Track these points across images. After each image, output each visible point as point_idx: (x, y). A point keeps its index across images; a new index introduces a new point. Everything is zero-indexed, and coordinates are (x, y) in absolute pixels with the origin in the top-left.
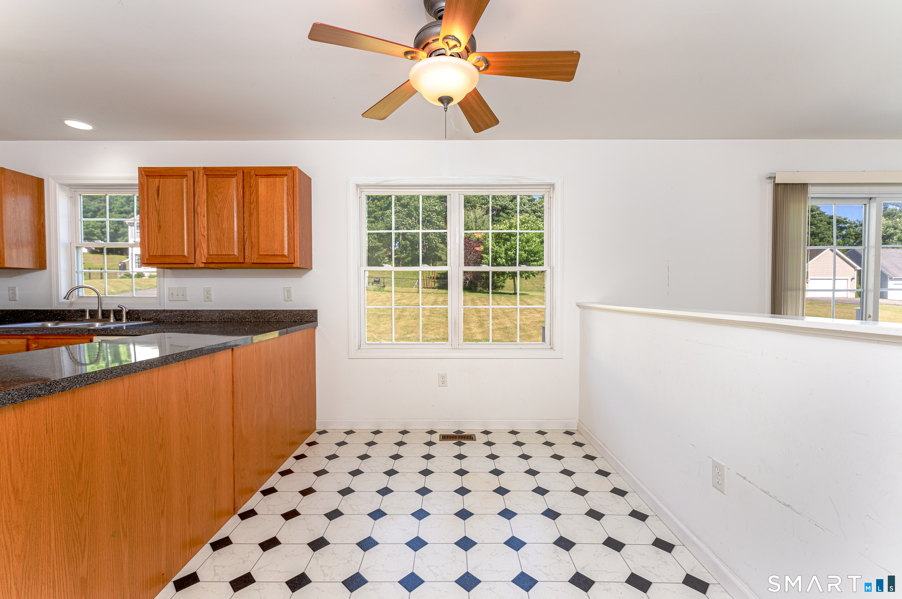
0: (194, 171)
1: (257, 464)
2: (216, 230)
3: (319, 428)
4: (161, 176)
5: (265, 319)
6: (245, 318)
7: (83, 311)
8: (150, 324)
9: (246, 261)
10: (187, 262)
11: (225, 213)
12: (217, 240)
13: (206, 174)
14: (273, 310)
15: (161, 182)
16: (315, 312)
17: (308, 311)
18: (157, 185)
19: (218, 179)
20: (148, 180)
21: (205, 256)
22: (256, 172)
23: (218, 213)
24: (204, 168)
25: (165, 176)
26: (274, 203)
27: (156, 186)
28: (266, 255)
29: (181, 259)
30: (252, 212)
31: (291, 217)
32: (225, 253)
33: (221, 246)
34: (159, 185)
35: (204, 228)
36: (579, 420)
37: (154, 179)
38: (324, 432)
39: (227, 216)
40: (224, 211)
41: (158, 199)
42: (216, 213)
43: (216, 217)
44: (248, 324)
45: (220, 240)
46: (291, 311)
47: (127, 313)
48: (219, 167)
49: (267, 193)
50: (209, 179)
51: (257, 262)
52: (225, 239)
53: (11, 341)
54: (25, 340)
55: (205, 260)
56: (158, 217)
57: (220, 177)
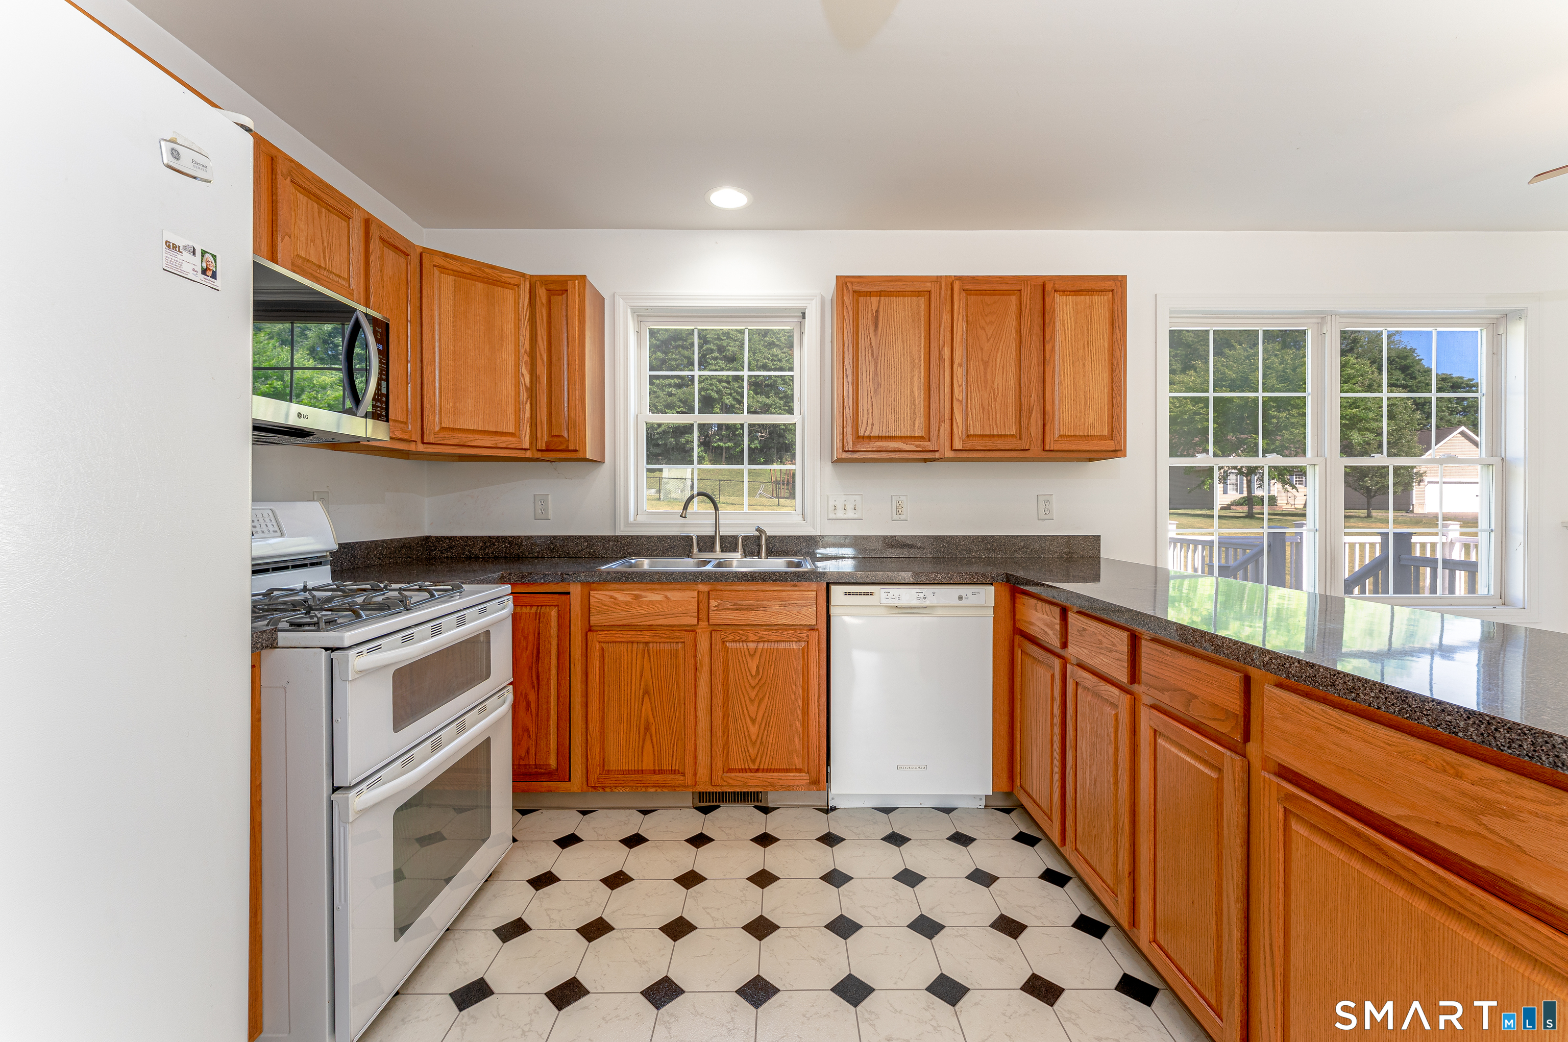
0: (941, 282)
2: (981, 390)
4: (882, 292)
9: (1034, 447)
10: (924, 449)
11: (998, 360)
12: (983, 409)
13: (965, 288)
15: (882, 302)
16: (1097, 539)
17: (1086, 537)
18: (875, 308)
19: (986, 297)
20: (857, 301)
21: (957, 438)
22: (1056, 285)
23: (986, 359)
24: (961, 278)
25: (889, 293)
26: (1088, 342)
27: (872, 310)
28: (1071, 436)
29: (915, 443)
30: (1047, 357)
31: (1120, 366)
32: (998, 432)
33: (989, 419)
34: (878, 308)
35: (960, 386)
37: (869, 298)
39: (1002, 364)
40: (996, 356)
41: (876, 335)
42: (983, 360)
43: (982, 367)
45: (988, 409)
46: (1054, 539)
48: (983, 277)
49: (1076, 323)
50: (970, 297)
51: (1056, 448)
52: (998, 407)
53: (669, 594)
54: (695, 594)
55: (958, 445)
56: (876, 367)
57: (990, 295)
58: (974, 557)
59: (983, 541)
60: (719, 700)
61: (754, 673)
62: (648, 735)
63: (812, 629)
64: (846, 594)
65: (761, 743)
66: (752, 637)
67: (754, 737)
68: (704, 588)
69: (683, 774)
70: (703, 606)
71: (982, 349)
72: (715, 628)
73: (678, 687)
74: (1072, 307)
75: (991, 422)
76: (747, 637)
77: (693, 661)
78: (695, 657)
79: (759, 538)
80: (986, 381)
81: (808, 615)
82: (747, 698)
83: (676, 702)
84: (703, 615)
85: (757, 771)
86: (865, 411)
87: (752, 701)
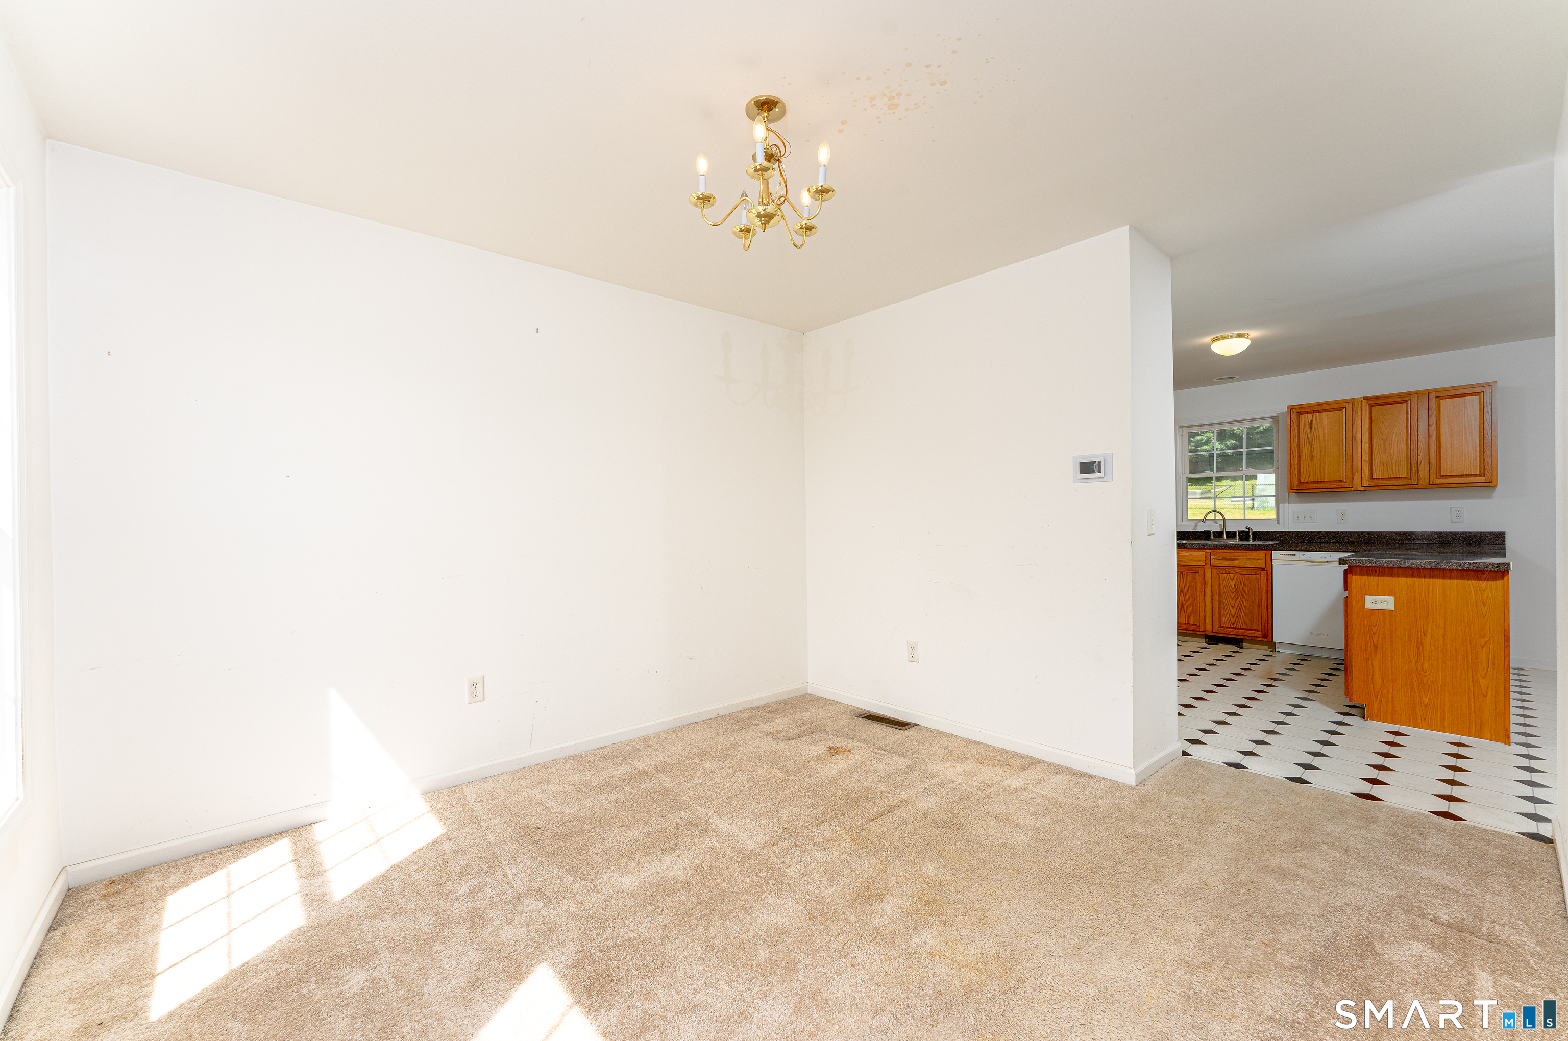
0: (1352, 401)
4: (1314, 411)
9: (1421, 482)
11: (1394, 438)
13: (1369, 403)
15: (1314, 416)
16: (1500, 533)
17: (1486, 532)
18: (1310, 419)
19: (1383, 406)
20: (1299, 417)
21: (1366, 480)
22: (1437, 395)
25: (1318, 411)
26: (1462, 424)
28: (1450, 474)
29: (1338, 484)
30: (1431, 434)
31: (1489, 434)
32: (1394, 476)
33: (1387, 469)
34: (1312, 419)
35: (1366, 453)
37: (1307, 414)
40: (1392, 436)
41: (1311, 433)
42: (1382, 439)
45: (1387, 464)
46: (1463, 533)
49: (1451, 413)
50: (1371, 407)
51: (1439, 483)
52: (1394, 463)
53: (1192, 553)
54: (1204, 553)
55: (1366, 483)
56: (1311, 448)
57: (1387, 404)
60: (1216, 597)
61: (1233, 587)
62: (1182, 609)
63: (1263, 569)
64: (1280, 554)
65: (1237, 617)
66: (1232, 572)
67: (1233, 614)
68: (1209, 551)
69: (1199, 626)
70: (1208, 558)
71: (1382, 434)
72: (1213, 567)
73: (1196, 590)
75: (1389, 471)
76: (1229, 571)
77: (1203, 580)
78: (1204, 579)
79: (1249, 532)
80: (1385, 449)
81: (1261, 564)
82: (1229, 597)
83: (1195, 596)
84: (1208, 562)
85: (1235, 628)
86: (1305, 469)
87: (1232, 599)
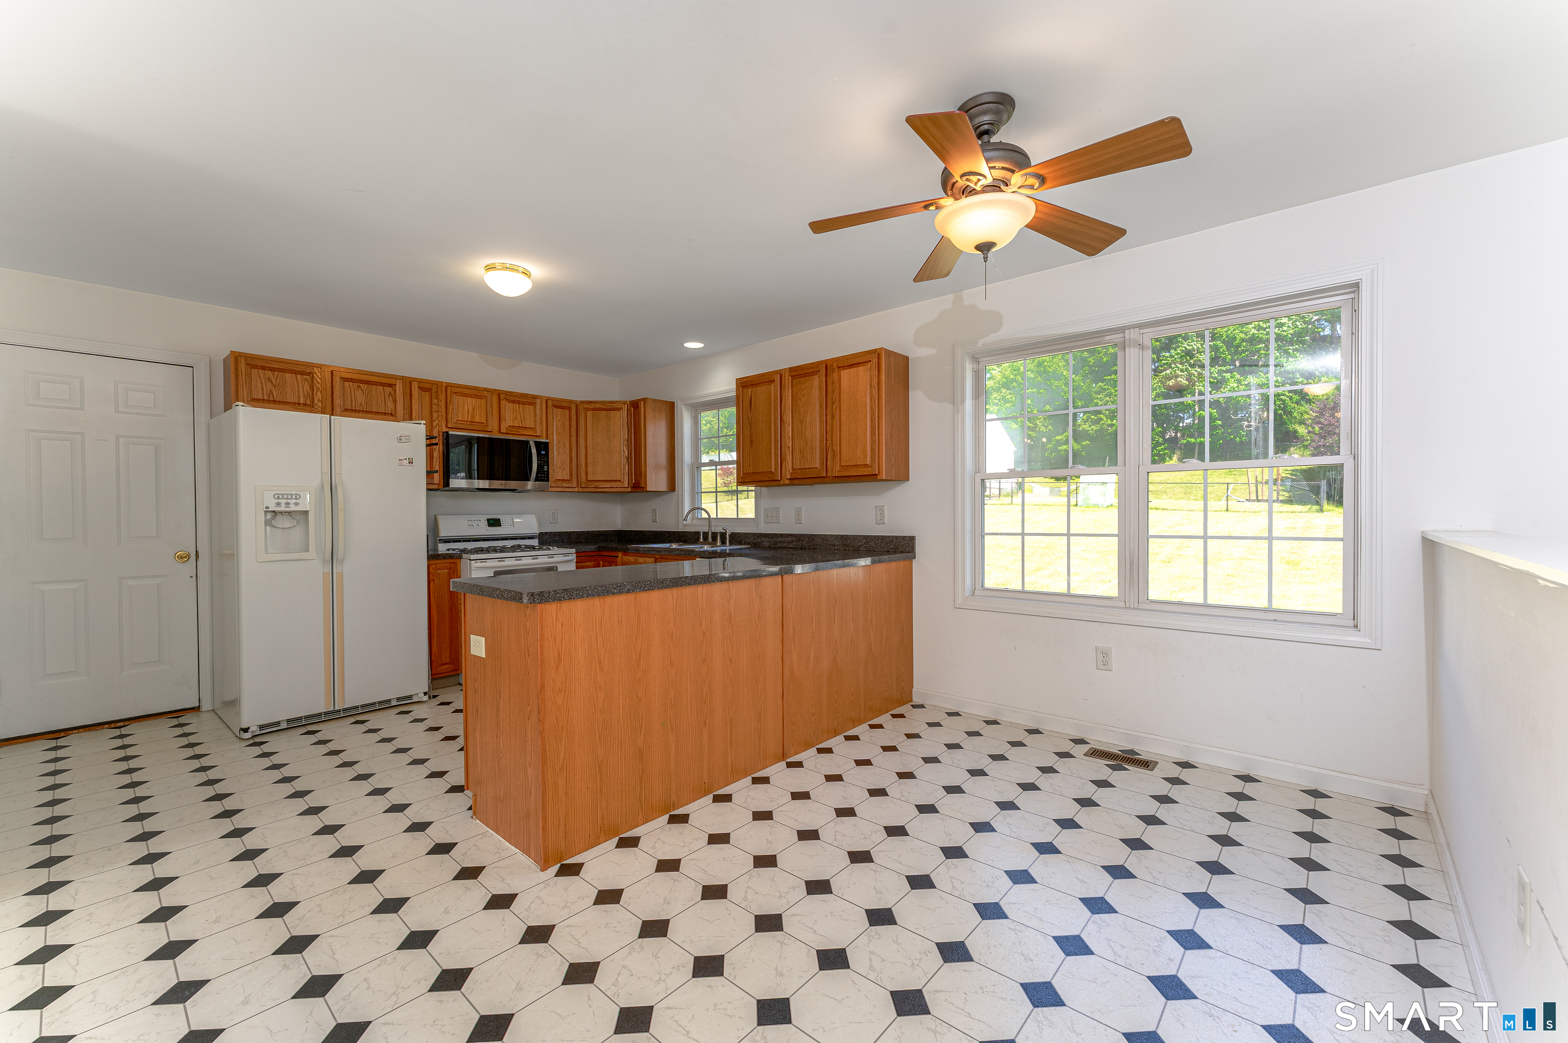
0: (780, 373)
1: (814, 714)
2: (799, 439)
3: (916, 700)
4: (753, 385)
5: (854, 547)
6: (834, 545)
7: (698, 533)
8: (748, 548)
9: (829, 475)
10: (773, 479)
11: (808, 418)
12: (801, 451)
13: (791, 375)
14: (863, 536)
15: (753, 391)
16: (912, 539)
17: (904, 538)
19: (802, 378)
20: (743, 391)
21: (789, 471)
22: (838, 364)
23: (802, 419)
24: (790, 369)
25: (756, 384)
26: (857, 399)
27: (749, 396)
28: (847, 466)
29: (769, 476)
30: (834, 414)
31: (875, 414)
32: (809, 466)
34: (752, 394)
35: (789, 438)
36: (1431, 791)
37: (748, 389)
38: (922, 706)
39: (810, 421)
41: (750, 411)
42: (800, 420)
43: (800, 424)
44: (837, 553)
46: (883, 538)
47: (730, 536)
48: (803, 365)
49: (850, 387)
50: (794, 380)
51: (839, 475)
52: (808, 450)
55: (788, 476)
56: (751, 431)
57: (804, 377)
58: (837, 549)
59: (841, 538)
71: (799, 413)
74: (847, 377)
80: (802, 432)
